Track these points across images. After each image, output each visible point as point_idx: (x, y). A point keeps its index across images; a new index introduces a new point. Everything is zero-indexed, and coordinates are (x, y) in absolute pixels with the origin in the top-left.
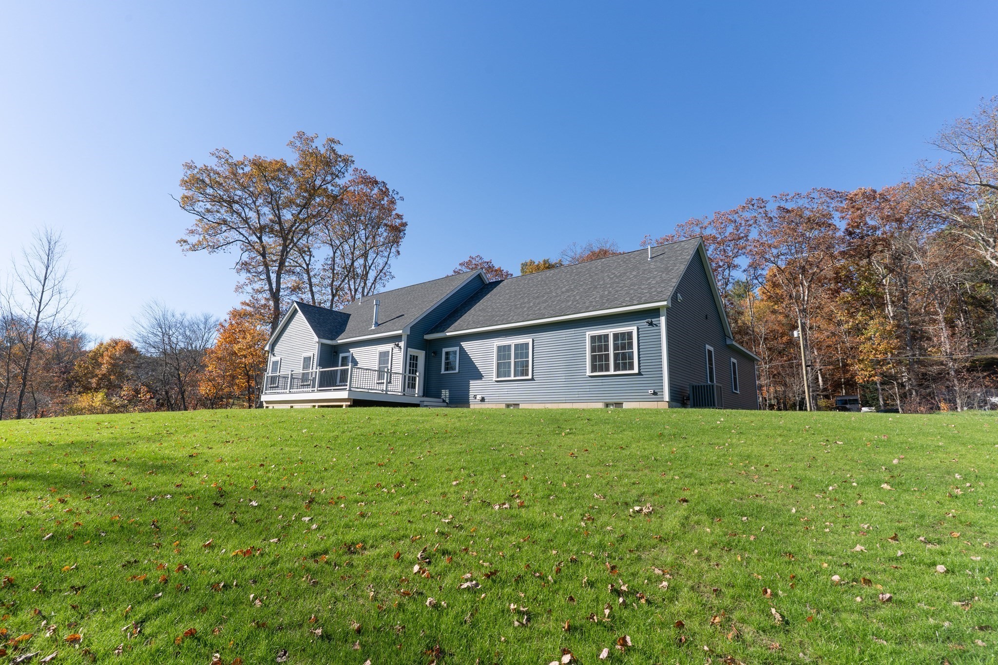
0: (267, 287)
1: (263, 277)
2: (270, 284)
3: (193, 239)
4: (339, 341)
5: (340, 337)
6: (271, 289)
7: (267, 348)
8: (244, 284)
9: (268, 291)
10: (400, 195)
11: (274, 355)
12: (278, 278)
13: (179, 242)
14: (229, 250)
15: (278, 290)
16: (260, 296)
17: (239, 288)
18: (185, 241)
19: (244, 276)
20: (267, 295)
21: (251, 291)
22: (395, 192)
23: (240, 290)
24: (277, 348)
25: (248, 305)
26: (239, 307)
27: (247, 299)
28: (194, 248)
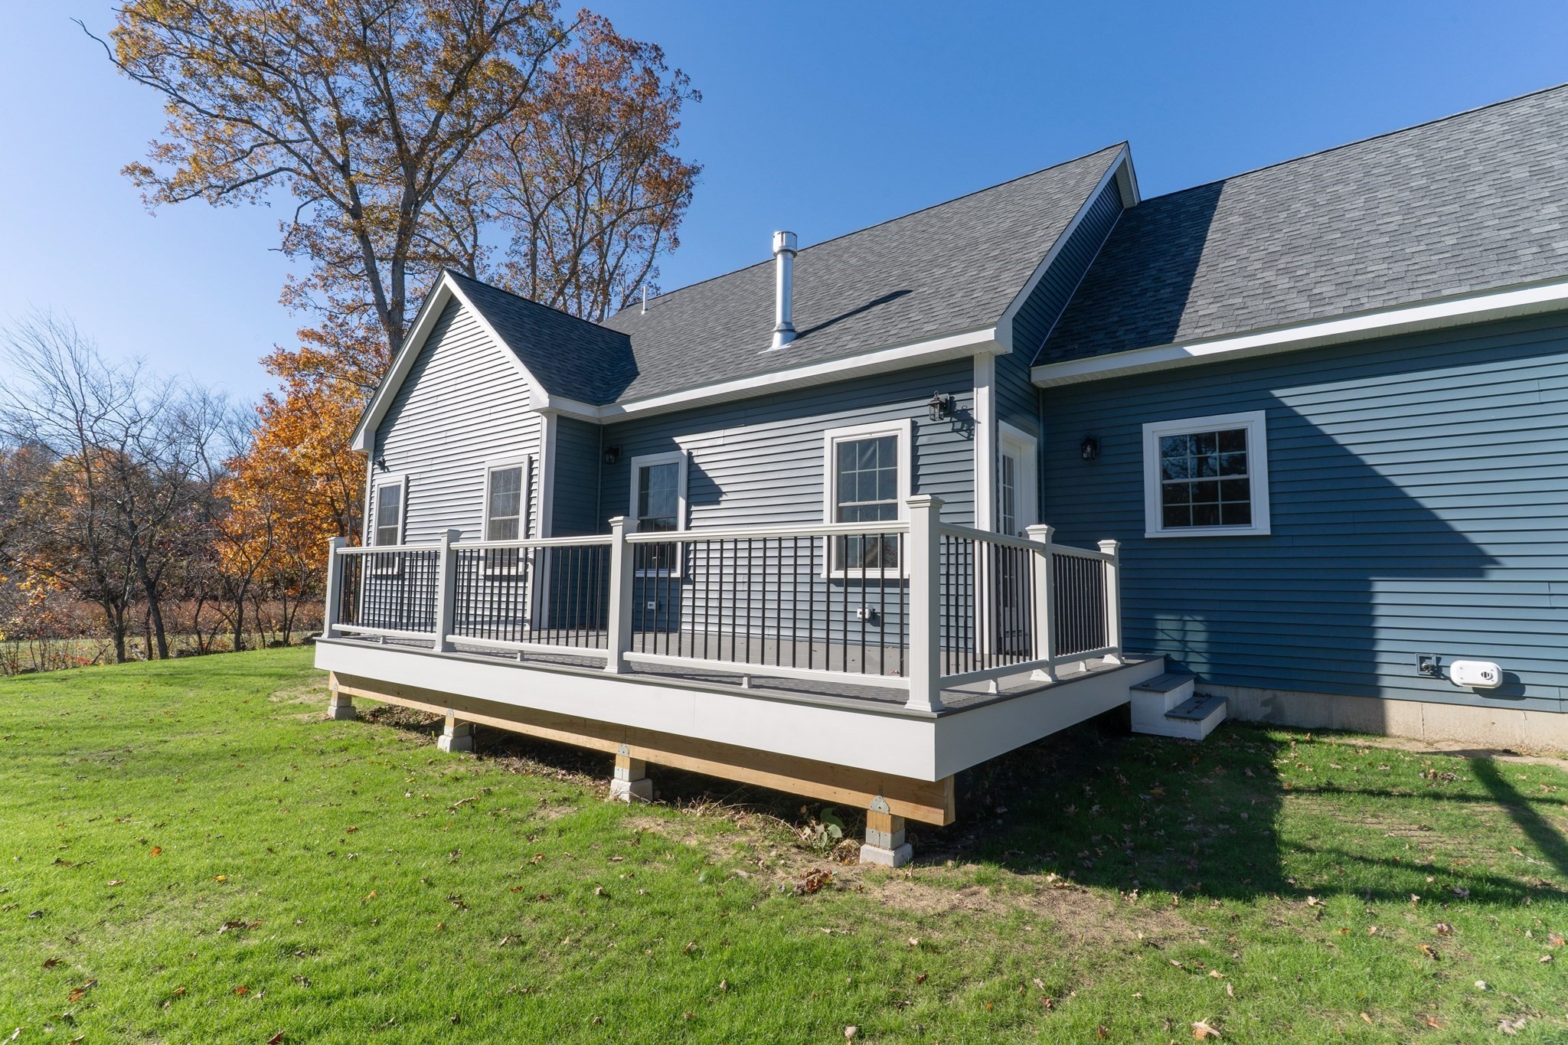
0: (370, 298)
1: (358, 267)
2: (377, 288)
3: (167, 171)
4: (629, 408)
5: (629, 393)
6: (380, 302)
7: (359, 444)
8: (306, 284)
9: (374, 307)
10: (692, 86)
11: (382, 466)
12: (398, 275)
13: (131, 170)
14: (265, 198)
15: (399, 304)
16: (354, 320)
17: (293, 295)
18: (147, 172)
19: (304, 266)
20: (373, 315)
21: (327, 304)
22: (682, 77)
23: (297, 301)
24: (393, 443)
25: (320, 339)
26: (296, 346)
27: (315, 322)
28: (171, 192)
